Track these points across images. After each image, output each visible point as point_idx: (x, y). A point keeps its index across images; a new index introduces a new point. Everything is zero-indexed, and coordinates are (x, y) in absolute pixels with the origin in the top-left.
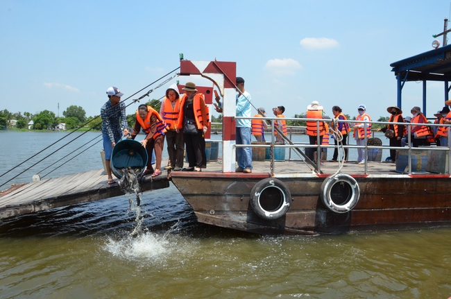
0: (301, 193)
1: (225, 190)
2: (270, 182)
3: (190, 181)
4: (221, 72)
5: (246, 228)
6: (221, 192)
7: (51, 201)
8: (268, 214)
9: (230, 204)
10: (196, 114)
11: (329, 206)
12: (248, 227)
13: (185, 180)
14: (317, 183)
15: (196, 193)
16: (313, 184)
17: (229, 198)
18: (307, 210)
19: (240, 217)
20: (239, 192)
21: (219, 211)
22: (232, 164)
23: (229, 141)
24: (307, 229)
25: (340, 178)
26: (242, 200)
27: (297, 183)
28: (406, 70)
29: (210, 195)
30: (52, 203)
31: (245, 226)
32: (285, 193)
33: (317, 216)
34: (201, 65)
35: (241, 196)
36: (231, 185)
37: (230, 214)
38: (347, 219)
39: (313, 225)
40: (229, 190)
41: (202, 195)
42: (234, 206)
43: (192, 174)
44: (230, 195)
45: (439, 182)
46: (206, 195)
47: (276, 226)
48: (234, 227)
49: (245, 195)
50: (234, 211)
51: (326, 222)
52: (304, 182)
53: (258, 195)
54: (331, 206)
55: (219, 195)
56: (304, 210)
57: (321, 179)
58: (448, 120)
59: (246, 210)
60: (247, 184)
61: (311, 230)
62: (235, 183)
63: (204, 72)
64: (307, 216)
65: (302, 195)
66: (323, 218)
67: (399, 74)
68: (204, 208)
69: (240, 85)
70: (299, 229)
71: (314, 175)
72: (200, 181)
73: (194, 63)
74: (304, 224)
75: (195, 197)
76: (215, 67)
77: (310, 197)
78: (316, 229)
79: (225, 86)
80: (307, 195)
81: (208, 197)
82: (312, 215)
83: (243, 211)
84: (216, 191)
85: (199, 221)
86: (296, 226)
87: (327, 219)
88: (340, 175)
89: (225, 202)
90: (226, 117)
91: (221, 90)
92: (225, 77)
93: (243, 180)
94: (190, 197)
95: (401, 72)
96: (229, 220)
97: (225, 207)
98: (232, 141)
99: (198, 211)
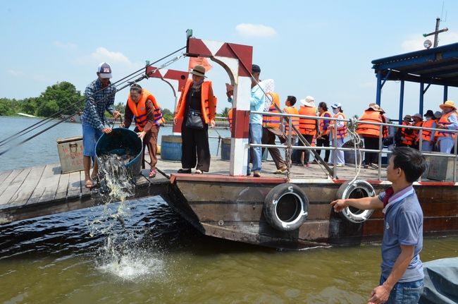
0: (315, 200)
1: (237, 197)
2: (289, 188)
3: (197, 185)
4: (236, 57)
5: (258, 242)
6: (232, 199)
7: (12, 212)
8: (285, 225)
9: (241, 213)
10: (204, 105)
11: (346, 215)
12: (260, 240)
13: (192, 185)
14: (332, 190)
15: (204, 200)
16: (328, 191)
17: (240, 206)
18: (321, 219)
19: (252, 229)
20: (252, 200)
21: (229, 222)
22: (244, 167)
23: (241, 139)
24: (320, 240)
25: (359, 184)
26: (254, 209)
27: (313, 189)
28: (388, 69)
29: (219, 203)
30: (13, 214)
31: (258, 239)
32: (303, 201)
33: (331, 226)
34: (214, 47)
35: (253, 203)
36: (243, 191)
37: (241, 225)
38: (359, 229)
39: (327, 236)
40: (242, 197)
41: (211, 202)
42: (245, 216)
43: (201, 178)
44: (242, 203)
45: (445, 190)
46: (215, 203)
47: (289, 238)
48: (246, 240)
49: (258, 203)
50: (245, 221)
51: (339, 233)
52: (319, 189)
53: (275, 202)
54: (349, 216)
55: (230, 203)
56: (318, 219)
57: (337, 185)
58: (442, 125)
59: (258, 220)
60: (261, 190)
61: (324, 242)
62: (247, 189)
63: (217, 55)
64: (321, 227)
65: (316, 203)
66: (336, 229)
67: (379, 72)
68: (212, 218)
69: (256, 74)
70: (312, 241)
71: (330, 180)
72: (209, 186)
73: (205, 42)
74: (317, 235)
75: (202, 205)
76: (229, 50)
77: (324, 205)
78: (328, 241)
79: (240, 74)
80: (321, 203)
81: (217, 205)
82: (325, 225)
83: (255, 222)
84: (227, 198)
85: (206, 234)
86: (309, 238)
87: (340, 229)
88: (358, 181)
89: (236, 211)
90: (239, 111)
91: (235, 77)
92: (240, 63)
93: (256, 186)
94: (197, 206)
95: (382, 70)
96: (241, 232)
97: (236, 217)
98: (245, 139)
99: (204, 222)
